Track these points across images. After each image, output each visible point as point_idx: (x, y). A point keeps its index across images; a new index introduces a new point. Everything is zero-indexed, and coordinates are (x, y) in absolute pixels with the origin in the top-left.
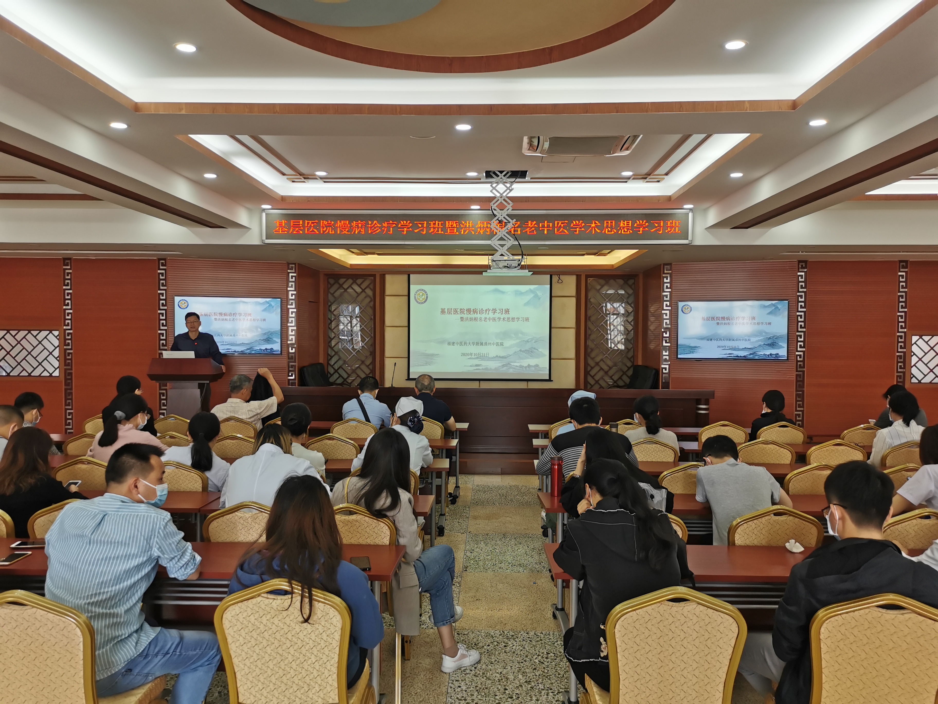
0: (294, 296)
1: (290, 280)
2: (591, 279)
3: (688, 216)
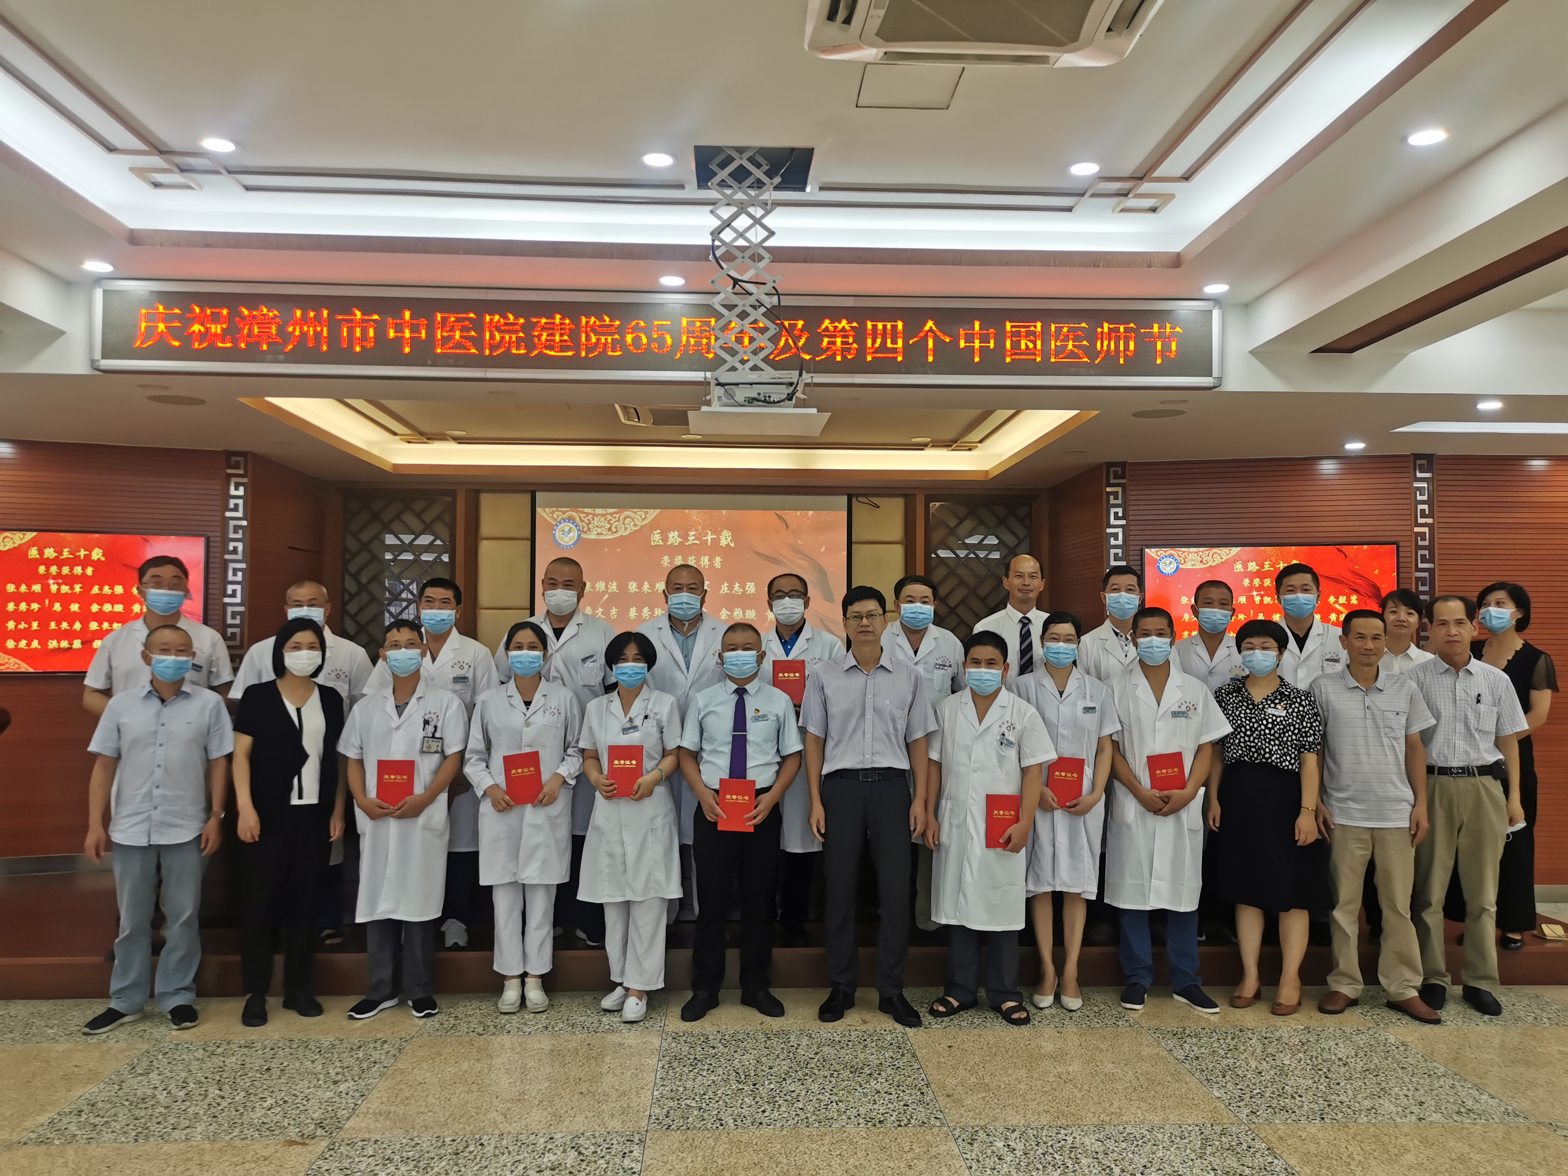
0: (240, 531)
1: (233, 492)
2: (938, 504)
3: (1210, 319)
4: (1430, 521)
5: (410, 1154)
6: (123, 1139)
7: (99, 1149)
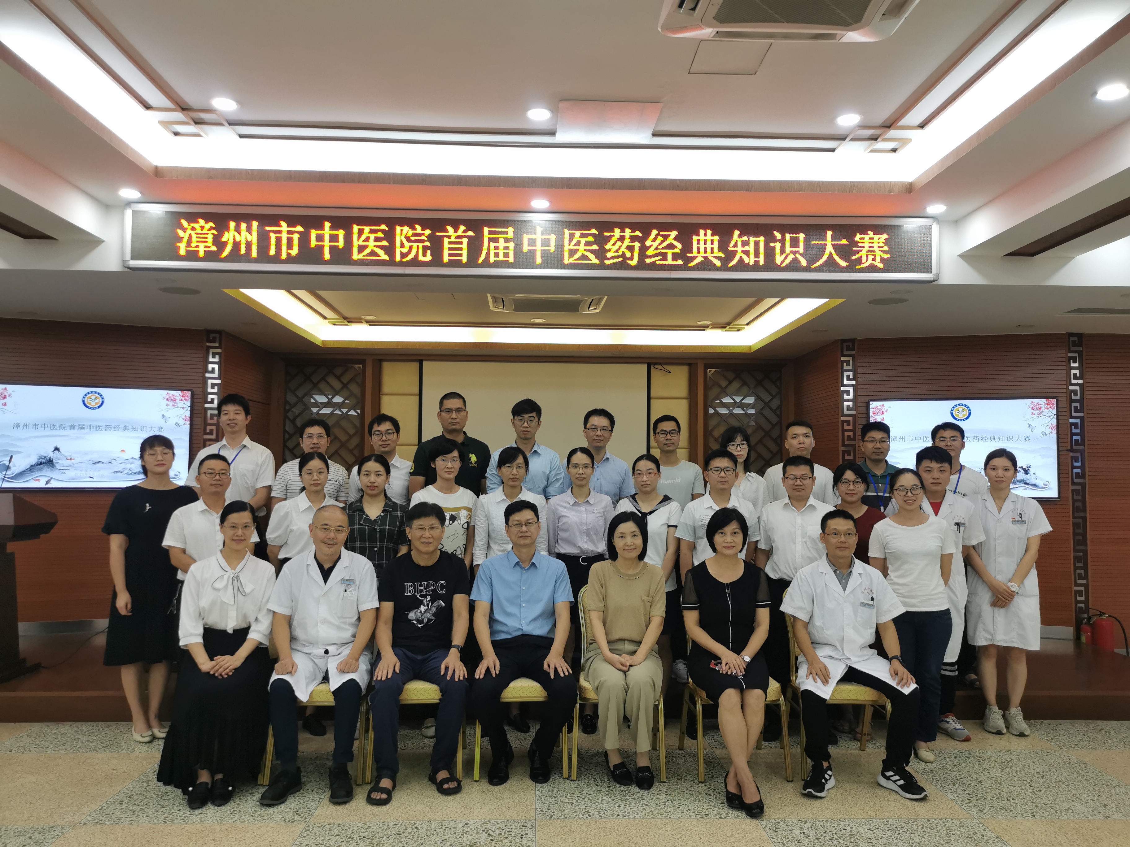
0: (216, 387)
1: (211, 359)
2: (713, 370)
3: (931, 231)
4: (1080, 382)
5: (366, 834)
6: (155, 821)
7: (139, 828)
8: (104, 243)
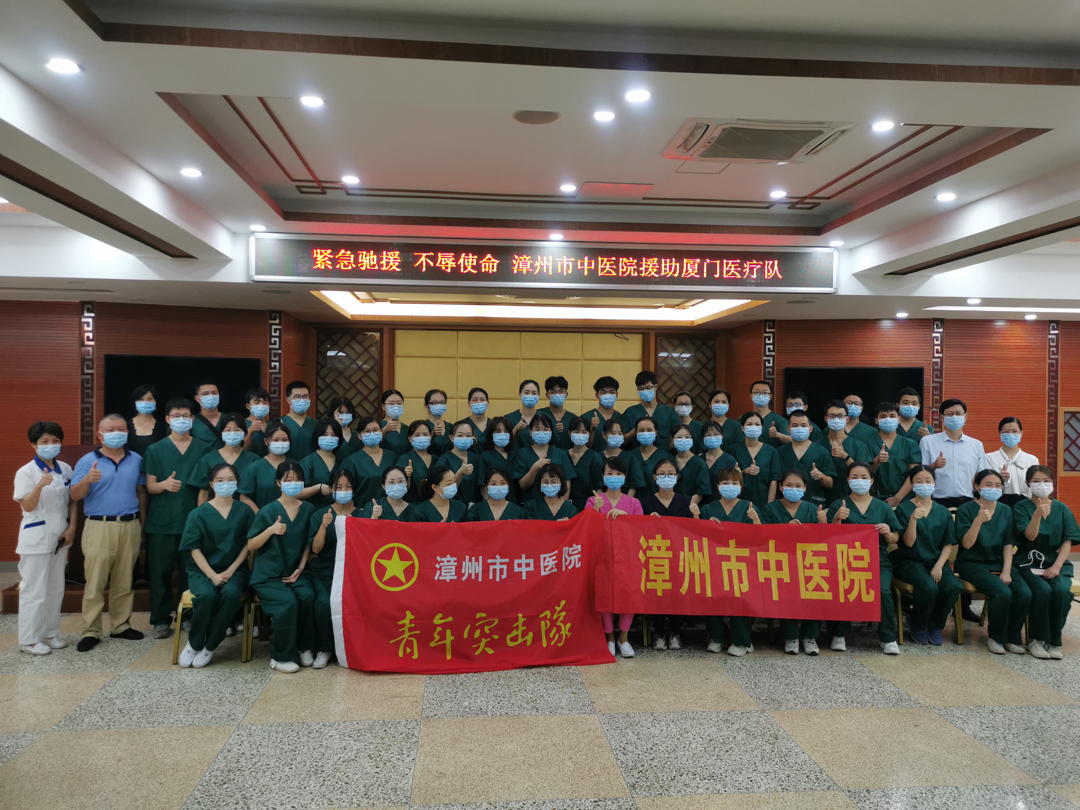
0: (277, 356)
1: (273, 334)
2: (663, 338)
3: (833, 257)
4: (940, 355)
8: (232, 262)
